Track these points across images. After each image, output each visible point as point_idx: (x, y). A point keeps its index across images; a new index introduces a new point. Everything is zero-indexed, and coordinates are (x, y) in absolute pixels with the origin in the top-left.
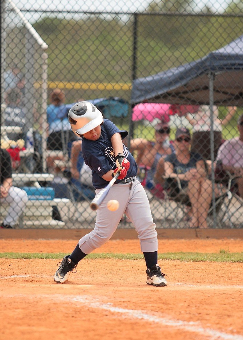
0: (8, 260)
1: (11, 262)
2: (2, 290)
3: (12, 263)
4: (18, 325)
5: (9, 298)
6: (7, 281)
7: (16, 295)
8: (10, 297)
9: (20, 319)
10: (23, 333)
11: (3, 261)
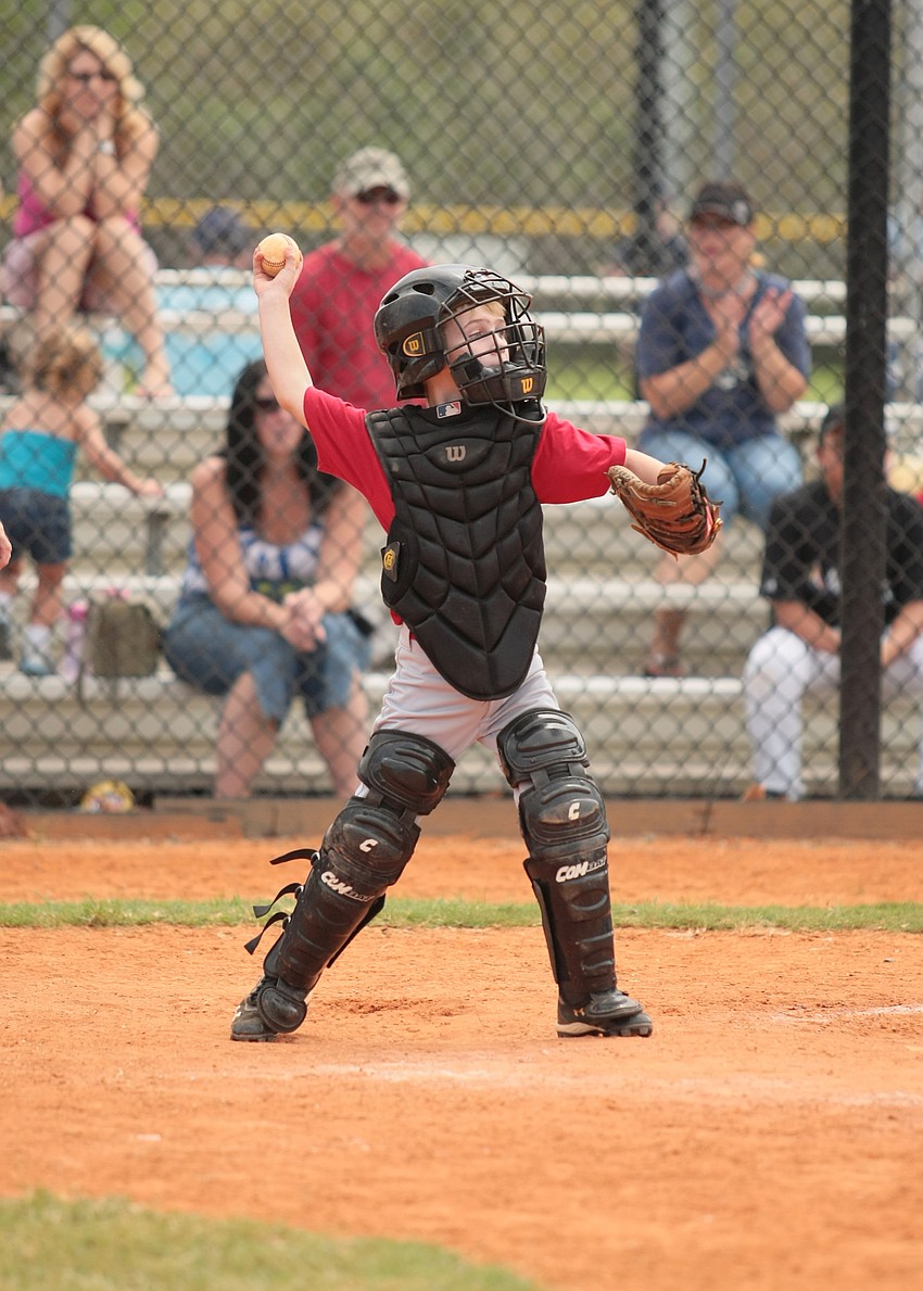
0: (885, 938)
1: (897, 944)
2: (831, 1073)
3: (897, 951)
4: (868, 1231)
5: (854, 1106)
6: (864, 1029)
7: (881, 1095)
8: (858, 1103)
9: (881, 1205)
10: (877, 1271)
11: (864, 942)
